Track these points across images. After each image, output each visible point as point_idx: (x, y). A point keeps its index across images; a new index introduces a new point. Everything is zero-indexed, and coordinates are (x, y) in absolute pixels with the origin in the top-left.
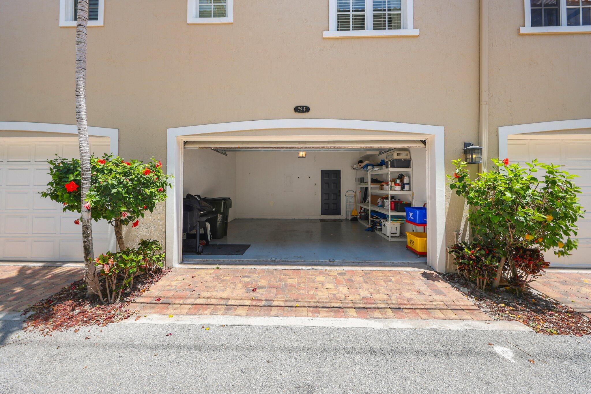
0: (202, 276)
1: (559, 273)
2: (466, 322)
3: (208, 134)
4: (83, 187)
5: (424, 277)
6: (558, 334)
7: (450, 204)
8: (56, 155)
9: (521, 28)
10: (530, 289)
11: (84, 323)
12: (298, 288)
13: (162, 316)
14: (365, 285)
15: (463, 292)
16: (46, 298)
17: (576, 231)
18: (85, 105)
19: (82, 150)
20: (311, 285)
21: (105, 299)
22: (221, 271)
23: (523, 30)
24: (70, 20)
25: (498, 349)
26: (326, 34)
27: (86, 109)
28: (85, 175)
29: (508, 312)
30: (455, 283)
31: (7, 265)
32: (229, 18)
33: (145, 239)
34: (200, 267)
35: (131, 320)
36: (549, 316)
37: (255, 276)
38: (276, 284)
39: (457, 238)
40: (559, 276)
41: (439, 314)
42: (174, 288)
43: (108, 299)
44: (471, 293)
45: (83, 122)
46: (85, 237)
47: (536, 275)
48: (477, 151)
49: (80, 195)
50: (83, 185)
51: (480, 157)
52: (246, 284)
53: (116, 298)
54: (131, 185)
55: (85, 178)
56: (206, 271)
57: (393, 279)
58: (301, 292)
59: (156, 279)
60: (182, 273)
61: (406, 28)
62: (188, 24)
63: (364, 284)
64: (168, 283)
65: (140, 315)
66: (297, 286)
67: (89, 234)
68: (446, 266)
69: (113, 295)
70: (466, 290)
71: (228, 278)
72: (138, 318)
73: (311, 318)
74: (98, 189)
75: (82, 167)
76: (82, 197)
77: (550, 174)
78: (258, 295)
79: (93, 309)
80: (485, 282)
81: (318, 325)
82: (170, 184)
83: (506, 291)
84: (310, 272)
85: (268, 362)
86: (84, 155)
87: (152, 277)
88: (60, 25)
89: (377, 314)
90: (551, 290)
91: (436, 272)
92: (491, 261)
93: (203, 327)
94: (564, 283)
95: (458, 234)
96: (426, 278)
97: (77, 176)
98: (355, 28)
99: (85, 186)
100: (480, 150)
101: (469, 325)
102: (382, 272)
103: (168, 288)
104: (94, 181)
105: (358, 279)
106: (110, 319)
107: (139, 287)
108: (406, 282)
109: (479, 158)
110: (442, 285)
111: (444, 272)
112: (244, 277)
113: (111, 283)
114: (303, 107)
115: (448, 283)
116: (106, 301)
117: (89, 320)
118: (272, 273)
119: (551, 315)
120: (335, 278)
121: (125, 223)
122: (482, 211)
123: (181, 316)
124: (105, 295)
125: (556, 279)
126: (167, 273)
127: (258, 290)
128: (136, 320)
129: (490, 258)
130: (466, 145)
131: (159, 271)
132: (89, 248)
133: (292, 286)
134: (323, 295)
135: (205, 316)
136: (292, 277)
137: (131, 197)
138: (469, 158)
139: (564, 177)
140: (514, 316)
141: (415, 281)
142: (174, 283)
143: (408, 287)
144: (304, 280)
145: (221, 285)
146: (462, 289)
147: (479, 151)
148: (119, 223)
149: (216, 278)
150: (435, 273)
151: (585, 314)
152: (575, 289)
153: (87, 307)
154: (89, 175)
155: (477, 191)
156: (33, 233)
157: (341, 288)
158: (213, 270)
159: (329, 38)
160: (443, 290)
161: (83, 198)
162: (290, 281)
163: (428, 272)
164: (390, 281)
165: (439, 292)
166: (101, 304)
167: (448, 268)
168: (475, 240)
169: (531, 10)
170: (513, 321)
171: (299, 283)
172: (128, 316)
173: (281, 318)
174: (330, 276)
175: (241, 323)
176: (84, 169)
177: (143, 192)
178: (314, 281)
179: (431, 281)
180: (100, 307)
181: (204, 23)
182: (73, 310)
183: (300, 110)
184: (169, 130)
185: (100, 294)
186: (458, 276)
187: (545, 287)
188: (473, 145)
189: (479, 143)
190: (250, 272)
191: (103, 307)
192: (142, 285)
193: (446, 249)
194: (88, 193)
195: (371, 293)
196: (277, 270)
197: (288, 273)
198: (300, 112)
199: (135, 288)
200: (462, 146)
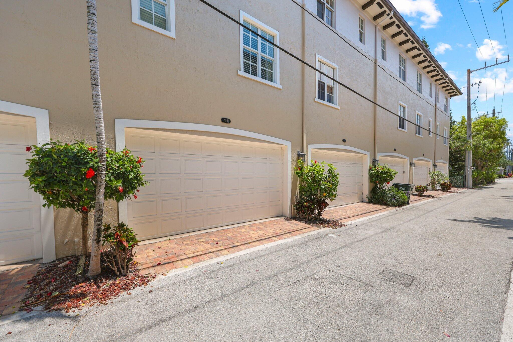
0: (165, 246)
3: (157, 129)
4: (102, 173)
5: (285, 220)
7: (293, 182)
9: (315, 99)
12: (239, 237)
13: (180, 269)
21: (118, 273)
22: (175, 240)
26: (239, 72)
32: (172, 34)
34: (152, 242)
35: (161, 277)
37: (204, 237)
42: (156, 256)
43: (120, 272)
48: (303, 156)
51: (304, 159)
56: (163, 243)
58: (243, 238)
61: (276, 83)
62: (133, 23)
63: (266, 228)
68: (291, 214)
71: (188, 242)
75: (102, 154)
89: (284, 236)
93: (218, 263)
98: (252, 74)
110: (295, 222)
114: (227, 119)
123: (193, 265)
127: (219, 243)
133: (234, 237)
134: (254, 236)
141: (285, 223)
142: (151, 254)
149: (178, 244)
151: (338, 221)
153: (110, 282)
159: (241, 76)
162: (229, 235)
172: (155, 276)
174: (246, 228)
178: (242, 232)
184: (116, 120)
198: (225, 122)
200: (297, 153)
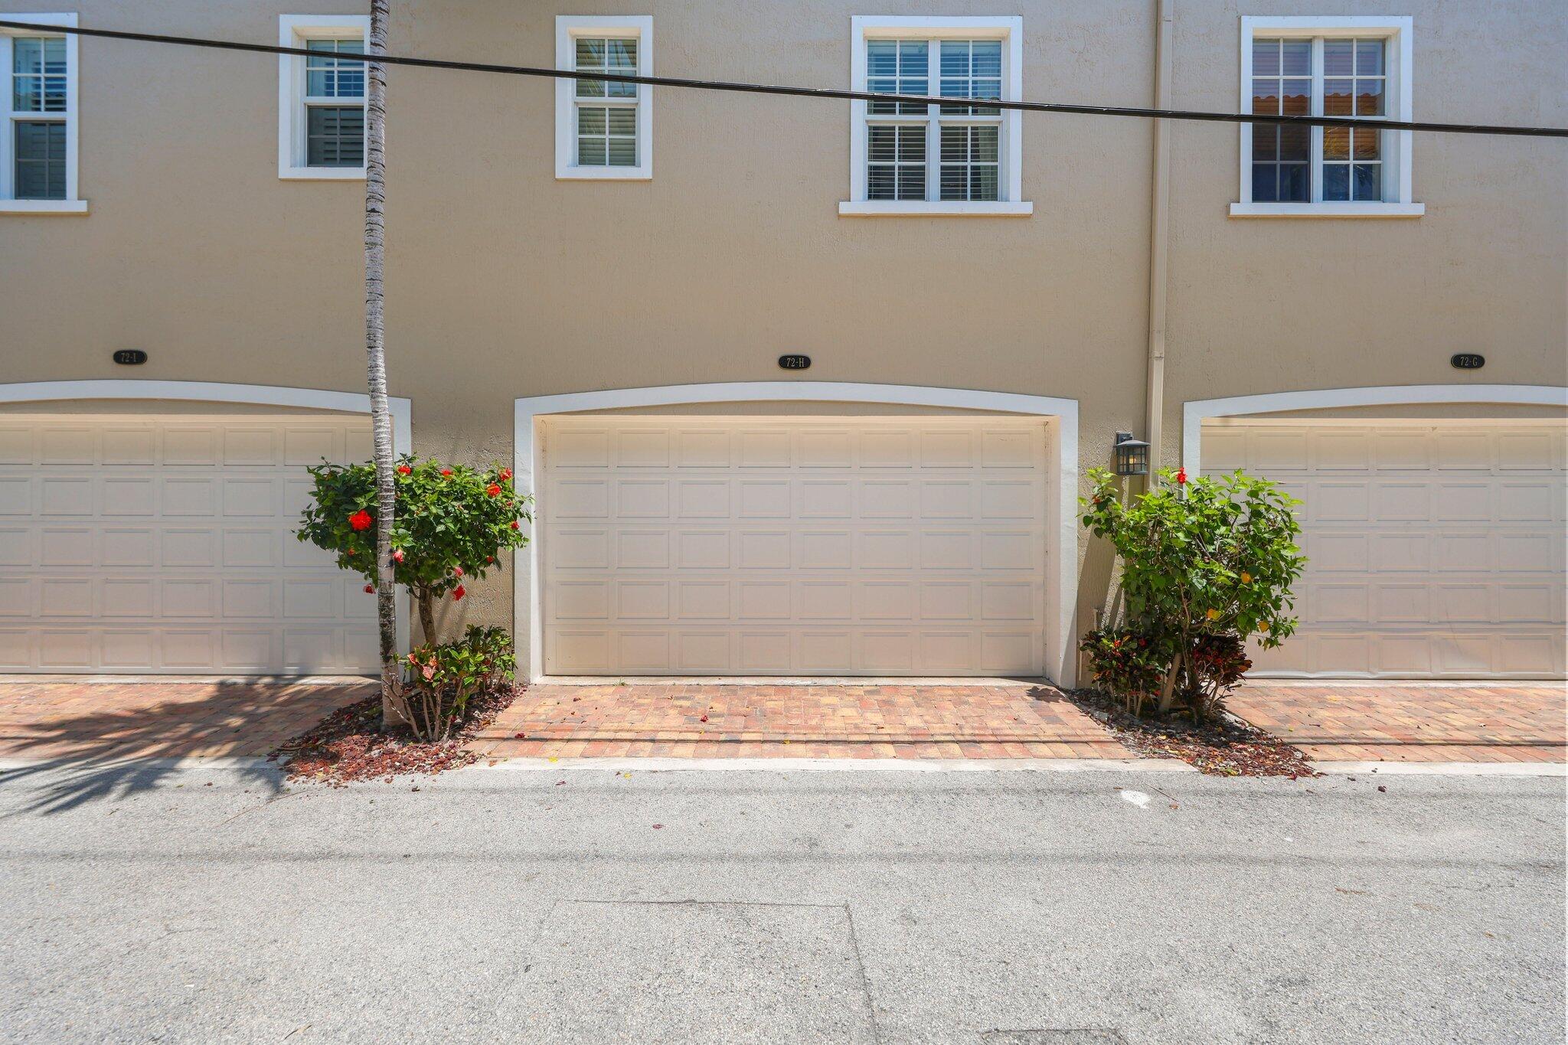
0: (592, 698)
1: (1291, 688)
2: (1087, 761)
3: (601, 410)
4: (382, 521)
5: (1030, 695)
6: (1239, 775)
7: (1086, 555)
8: (323, 458)
9: (1233, 206)
10: (1224, 713)
11: (396, 769)
12: (787, 716)
13: (538, 760)
14: (916, 710)
15: (1098, 720)
16: (300, 734)
17: (1291, 601)
18: (383, 365)
19: (381, 450)
20: (812, 710)
21: (422, 733)
22: (631, 689)
23: (1236, 210)
24: (300, 166)
25: (1127, 795)
26: (845, 208)
27: (386, 373)
28: (386, 498)
29: (1167, 747)
30: (1089, 706)
31: (176, 682)
32: (644, 170)
33: (476, 626)
34: (585, 684)
35: (482, 766)
36: (1238, 752)
37: (699, 697)
38: (743, 710)
39: (1099, 622)
40: (1290, 692)
41: (1044, 749)
42: (543, 717)
43: (426, 732)
44: (1114, 721)
45: (382, 397)
46: (384, 616)
47: (1231, 685)
48: (1138, 451)
49: (376, 535)
50: (382, 517)
51: (1143, 462)
52: (683, 711)
53: (442, 733)
54: (467, 516)
55: (386, 504)
56: (600, 690)
57: (971, 700)
58: (793, 722)
59: (504, 703)
60: (552, 694)
61: (1007, 200)
62: (557, 180)
63: (915, 708)
64: (529, 710)
65: (495, 759)
66: (784, 713)
67: (391, 609)
68: (1077, 677)
69: (437, 726)
70: (1105, 716)
71: (646, 701)
72: (493, 763)
73: (814, 759)
74: (408, 525)
75: (380, 483)
76: (381, 540)
77: (1254, 499)
78: (712, 728)
79: (405, 750)
80: (1140, 700)
81: (826, 769)
82: (527, 514)
83: (1182, 718)
84: (810, 689)
85: (743, 813)
86: (385, 460)
87: (496, 700)
88: (281, 176)
89: (933, 751)
90: (1261, 714)
91: (1057, 687)
92: (1147, 659)
93: (618, 773)
94: (1294, 703)
95: (1100, 615)
96: (1034, 698)
97: (371, 500)
98: (904, 196)
99: (387, 519)
100: (1143, 449)
101: (1091, 766)
102: (951, 689)
103: (532, 717)
104: (401, 509)
105: (901, 700)
106: (442, 764)
107: (476, 715)
108: (997, 704)
109: (1141, 464)
110: (1063, 708)
111: (1073, 688)
112: (678, 698)
113: (432, 704)
114: (797, 357)
115: (1077, 706)
116: (423, 737)
117: (403, 767)
118: (734, 692)
119: (1240, 751)
120: (860, 698)
121: (439, 592)
122: (1138, 567)
123: (572, 760)
124: (422, 726)
125: (1279, 697)
126: (522, 693)
127: (710, 720)
128: (490, 766)
129: (1146, 654)
130: (1119, 438)
131: (505, 690)
132: (390, 637)
133: (775, 713)
134: (835, 725)
135: (618, 759)
136: (774, 698)
137: (468, 540)
138: (1123, 465)
139: (1282, 503)
140: (1177, 752)
141: (1014, 704)
142: (541, 710)
143: (997, 712)
144: (798, 703)
145: (635, 712)
146: (1097, 714)
147: (1144, 451)
148: (428, 592)
149: (621, 701)
150: (1054, 689)
151: (1297, 746)
152: (1304, 711)
153: (393, 745)
154: (392, 497)
155: (1133, 529)
156: (225, 615)
157: (869, 715)
158: (614, 688)
159: (851, 217)
160: (1062, 717)
161: (382, 542)
162: (770, 705)
163: (1041, 687)
164: (966, 703)
165: (1054, 720)
166: (417, 741)
167: (1080, 679)
168: (1131, 624)
169: (1254, 166)
170: (1172, 759)
171: (788, 709)
172: (475, 760)
173: (757, 759)
174: (850, 695)
175: (685, 768)
176: (385, 487)
177: (487, 530)
178: (817, 705)
179: (1043, 702)
180: (417, 745)
181: (593, 178)
182: (370, 749)
183: (791, 363)
184: (518, 402)
185: (413, 722)
186: (1098, 694)
187: (1253, 711)
188: (1131, 439)
189: (1145, 433)
190: (688, 691)
191: (421, 745)
192: (481, 712)
193: (1078, 643)
194: (392, 531)
195: (926, 722)
196: (743, 687)
197: (765, 691)
198: (790, 368)
199: (469, 718)
200: (1112, 441)
